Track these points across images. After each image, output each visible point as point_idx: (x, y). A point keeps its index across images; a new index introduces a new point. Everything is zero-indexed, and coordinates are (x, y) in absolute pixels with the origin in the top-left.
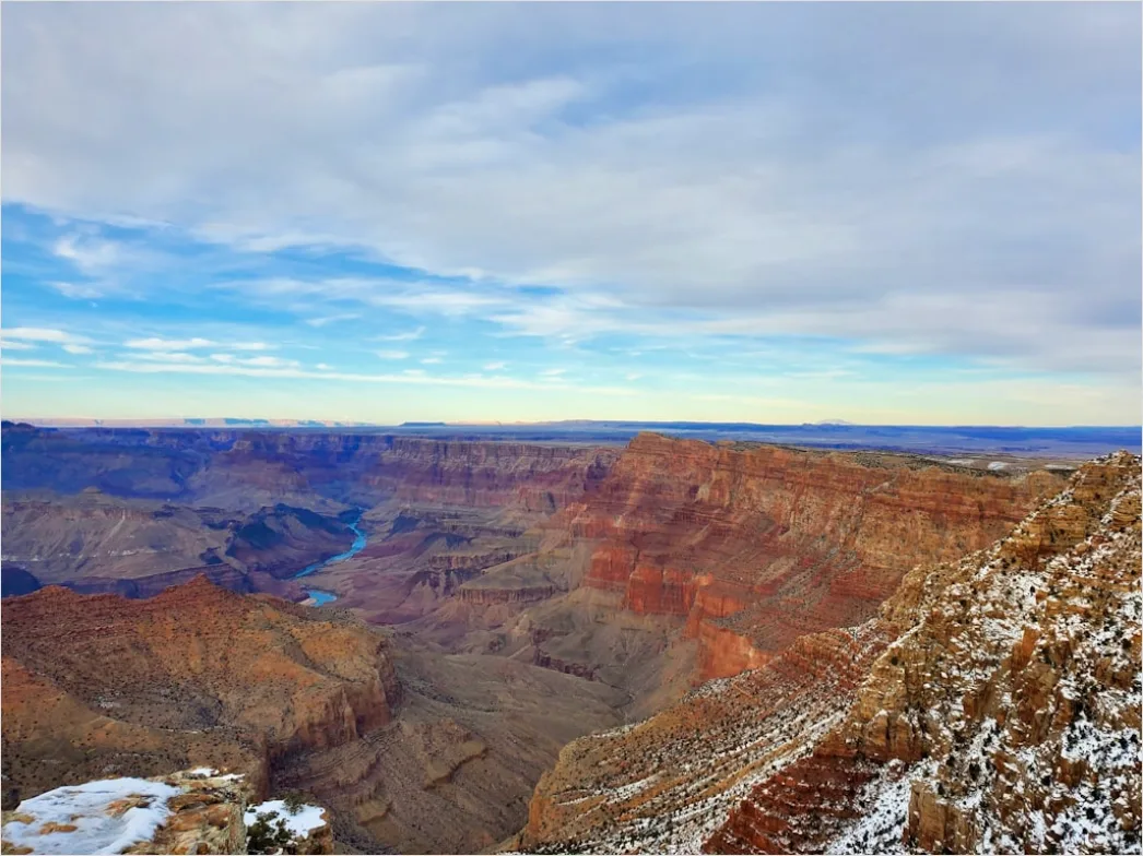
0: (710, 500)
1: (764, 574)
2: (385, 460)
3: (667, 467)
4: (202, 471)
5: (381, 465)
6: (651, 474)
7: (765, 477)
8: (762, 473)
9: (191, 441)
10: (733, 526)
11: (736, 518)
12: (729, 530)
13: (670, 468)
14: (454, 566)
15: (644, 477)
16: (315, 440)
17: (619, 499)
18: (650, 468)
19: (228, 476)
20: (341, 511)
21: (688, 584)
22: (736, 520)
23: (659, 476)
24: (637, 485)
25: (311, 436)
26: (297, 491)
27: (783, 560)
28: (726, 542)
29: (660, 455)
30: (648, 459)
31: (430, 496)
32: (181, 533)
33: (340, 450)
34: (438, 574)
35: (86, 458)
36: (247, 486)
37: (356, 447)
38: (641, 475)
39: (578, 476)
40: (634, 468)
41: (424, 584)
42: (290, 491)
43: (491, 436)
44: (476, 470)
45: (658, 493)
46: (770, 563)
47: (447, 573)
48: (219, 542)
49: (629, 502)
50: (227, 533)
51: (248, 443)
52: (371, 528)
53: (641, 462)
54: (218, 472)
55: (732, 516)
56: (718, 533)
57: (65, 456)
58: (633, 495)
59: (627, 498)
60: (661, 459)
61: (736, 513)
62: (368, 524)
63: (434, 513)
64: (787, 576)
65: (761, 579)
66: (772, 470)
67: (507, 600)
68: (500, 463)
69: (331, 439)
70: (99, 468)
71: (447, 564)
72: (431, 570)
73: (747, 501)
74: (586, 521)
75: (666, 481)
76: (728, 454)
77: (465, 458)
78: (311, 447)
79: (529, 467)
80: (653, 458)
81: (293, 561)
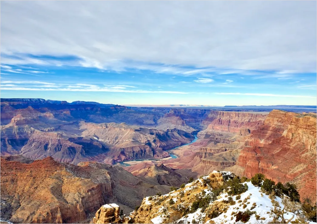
0: (287, 136)
1: (292, 170)
2: (209, 117)
3: (283, 122)
4: (161, 119)
5: (208, 118)
6: (276, 125)
7: (306, 128)
8: (305, 127)
9: (163, 111)
10: (291, 148)
11: (293, 144)
12: (289, 149)
13: (284, 123)
14: (208, 152)
15: (274, 126)
16: (194, 111)
17: (263, 133)
18: (276, 123)
19: (166, 120)
20: (193, 131)
21: (269, 169)
22: (293, 145)
23: (279, 126)
24: (271, 128)
25: (193, 110)
26: (182, 125)
27: (302, 165)
28: (287, 153)
29: (280, 118)
30: (275, 119)
31: (218, 128)
32: (142, 135)
33: (200, 113)
34: (202, 154)
35: (135, 115)
36: (170, 123)
37: (205, 113)
38: (272, 125)
39: (260, 124)
40: (270, 122)
41: (197, 157)
42: (180, 125)
43: (245, 110)
44: (232, 120)
45: (279, 132)
46: (296, 165)
47: (206, 154)
48: (151, 138)
49: (267, 135)
50: (154, 136)
51: (173, 111)
52: (200, 136)
53: (273, 120)
54: (164, 119)
55: (292, 143)
56: (285, 150)
57: (131, 114)
58: (269, 132)
59: (266, 133)
60: (280, 119)
61: (293, 142)
62: (199, 135)
63: (215, 134)
64: (301, 172)
65: (291, 172)
66: (309, 126)
67: (217, 165)
68: (239, 119)
69: (198, 110)
70: (138, 117)
71: (205, 151)
72: (201, 152)
73: (298, 138)
74: (250, 140)
75: (282, 127)
76: (295, 118)
77: (228, 117)
78: (193, 112)
79: (248, 120)
80: (277, 119)
81: (172, 145)
